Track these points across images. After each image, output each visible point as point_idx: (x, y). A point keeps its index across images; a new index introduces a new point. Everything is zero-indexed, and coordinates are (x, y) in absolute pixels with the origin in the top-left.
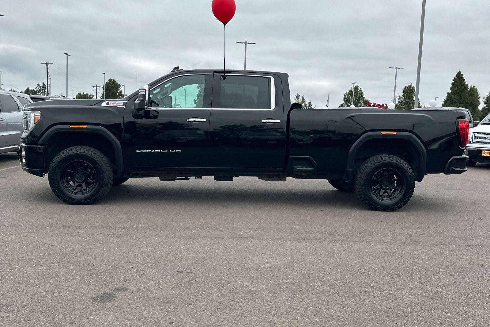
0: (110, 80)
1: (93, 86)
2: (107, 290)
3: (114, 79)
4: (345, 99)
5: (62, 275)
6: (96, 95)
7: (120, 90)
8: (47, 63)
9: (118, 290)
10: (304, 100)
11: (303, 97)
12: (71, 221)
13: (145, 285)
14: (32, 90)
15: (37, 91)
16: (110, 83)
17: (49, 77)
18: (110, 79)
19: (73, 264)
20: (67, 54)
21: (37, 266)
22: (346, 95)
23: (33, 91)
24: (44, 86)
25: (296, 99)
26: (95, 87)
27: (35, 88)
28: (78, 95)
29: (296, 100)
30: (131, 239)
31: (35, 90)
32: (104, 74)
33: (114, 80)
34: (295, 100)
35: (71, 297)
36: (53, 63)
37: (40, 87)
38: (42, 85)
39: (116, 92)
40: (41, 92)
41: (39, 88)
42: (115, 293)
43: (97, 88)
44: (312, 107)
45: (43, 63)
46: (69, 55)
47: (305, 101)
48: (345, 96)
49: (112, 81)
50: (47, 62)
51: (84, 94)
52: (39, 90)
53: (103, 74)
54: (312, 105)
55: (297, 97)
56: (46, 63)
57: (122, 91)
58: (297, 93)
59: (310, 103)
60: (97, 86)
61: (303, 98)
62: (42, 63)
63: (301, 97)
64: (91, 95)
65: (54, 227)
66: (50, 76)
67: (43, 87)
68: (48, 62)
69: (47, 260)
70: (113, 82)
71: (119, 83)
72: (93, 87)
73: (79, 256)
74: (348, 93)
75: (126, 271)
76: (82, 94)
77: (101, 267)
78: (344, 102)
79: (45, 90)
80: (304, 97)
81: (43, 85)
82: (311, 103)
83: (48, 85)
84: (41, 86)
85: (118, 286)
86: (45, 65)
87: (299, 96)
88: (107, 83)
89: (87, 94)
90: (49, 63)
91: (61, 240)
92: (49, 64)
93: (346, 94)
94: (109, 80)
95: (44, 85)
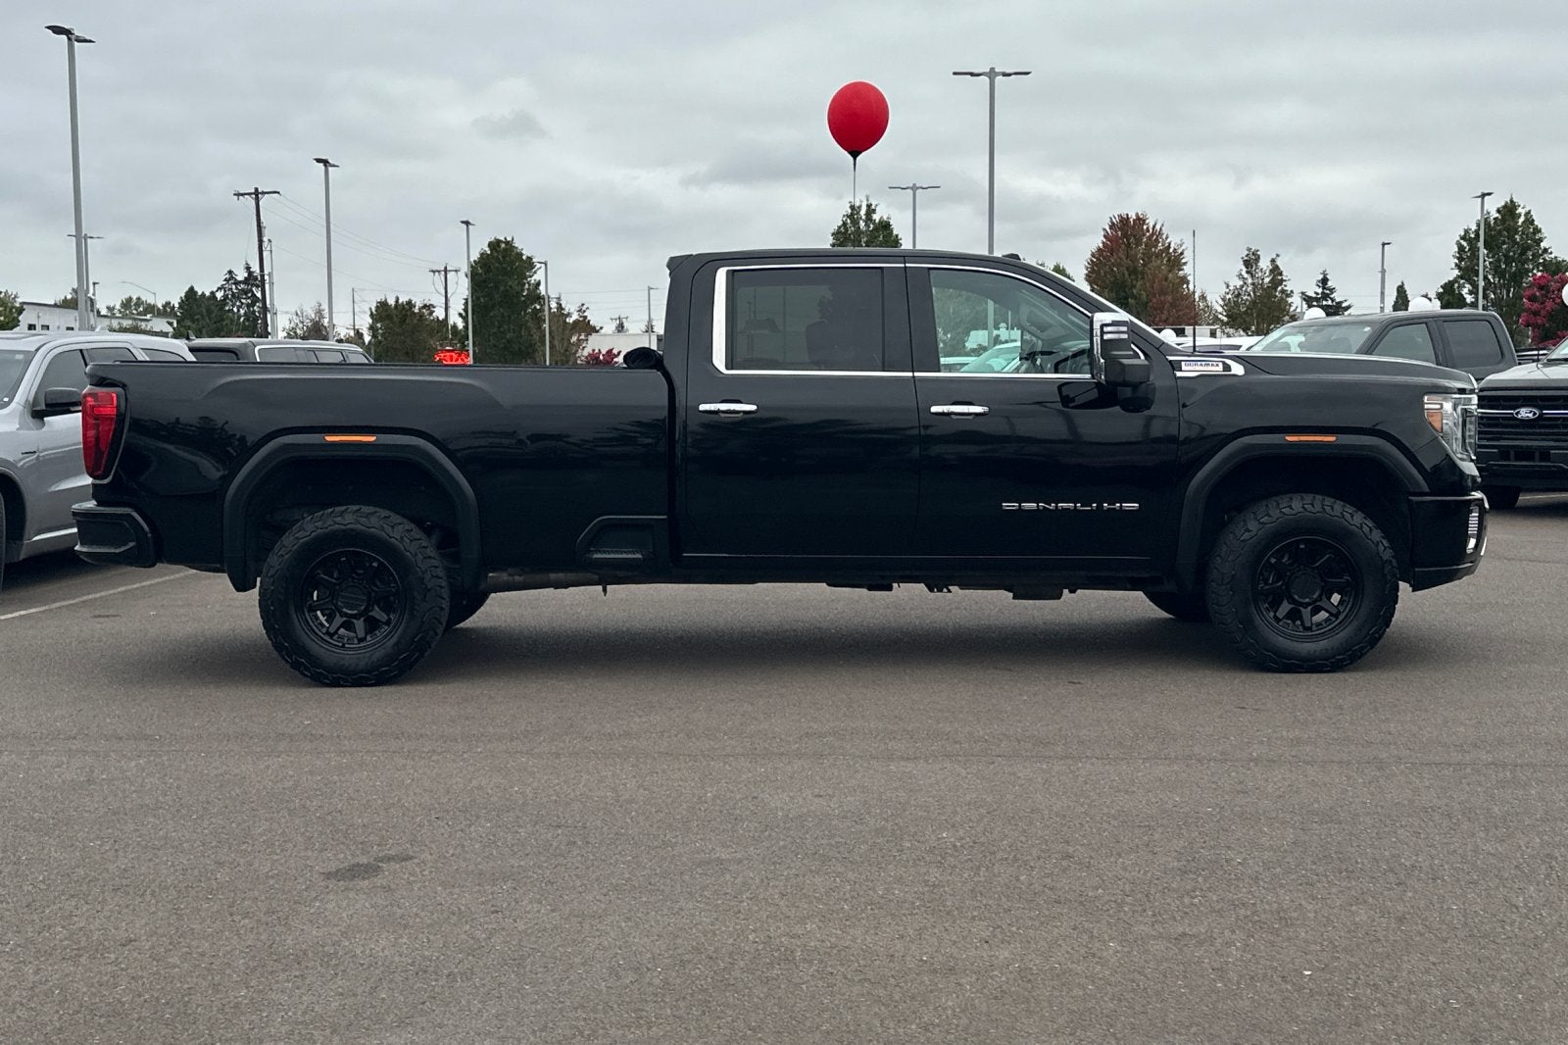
0: (494, 245)
1: (434, 272)
2: (364, 860)
3: (509, 239)
4: (1460, 259)
5: (261, 835)
6: (446, 304)
7: (532, 280)
8: (257, 193)
9: (390, 859)
10: (1281, 274)
11: (1273, 261)
12: (301, 722)
13: (459, 850)
14: (207, 294)
15: (226, 297)
16: (495, 254)
17: (265, 244)
18: (493, 239)
19: (291, 812)
20: (325, 162)
21: (201, 817)
22: (1464, 244)
23: (209, 298)
24: (251, 278)
25: (1244, 273)
26: (439, 271)
27: (219, 289)
28: (377, 307)
29: (1246, 276)
30: (454, 761)
31: (219, 295)
32: (467, 223)
33: (507, 243)
34: (1240, 276)
35: (276, 872)
36: (278, 193)
37: (237, 283)
38: (241, 275)
39: (518, 288)
40: (242, 303)
41: (234, 287)
42: (380, 864)
43: (448, 276)
44: (1333, 300)
45: (243, 195)
46: (334, 166)
47: (1282, 280)
48: (1461, 249)
49: (503, 245)
50: (256, 189)
51: (400, 301)
52: (233, 294)
53: (465, 226)
54: (1332, 290)
55: (1247, 263)
56: (253, 191)
57: (539, 284)
58: (1249, 249)
59: (1325, 281)
60: (446, 270)
61: (1277, 267)
62: (238, 195)
63: (1264, 264)
64: (425, 306)
65: (251, 738)
66: (270, 241)
67: (246, 281)
68: (260, 191)
69: (227, 808)
70: (505, 250)
71: (526, 253)
72: (432, 274)
73: (308, 798)
74: (1473, 236)
75: (419, 825)
76: (391, 302)
77: (359, 818)
78: (1456, 272)
79: (254, 295)
80: (1279, 262)
81: (246, 275)
82: (1330, 284)
83: (263, 276)
84: (240, 278)
85: (392, 852)
86: (250, 201)
87: (1257, 259)
88: (482, 254)
89: (409, 303)
90: (263, 193)
91: (268, 767)
92: (266, 195)
93: (1463, 238)
94: (490, 245)
95: (250, 273)
